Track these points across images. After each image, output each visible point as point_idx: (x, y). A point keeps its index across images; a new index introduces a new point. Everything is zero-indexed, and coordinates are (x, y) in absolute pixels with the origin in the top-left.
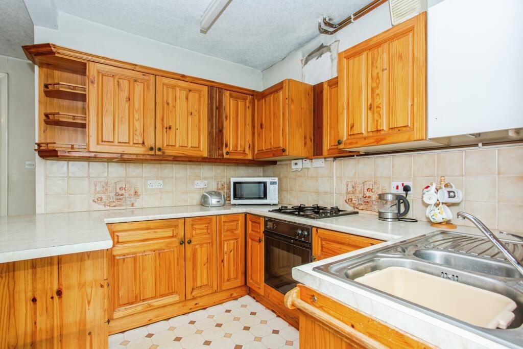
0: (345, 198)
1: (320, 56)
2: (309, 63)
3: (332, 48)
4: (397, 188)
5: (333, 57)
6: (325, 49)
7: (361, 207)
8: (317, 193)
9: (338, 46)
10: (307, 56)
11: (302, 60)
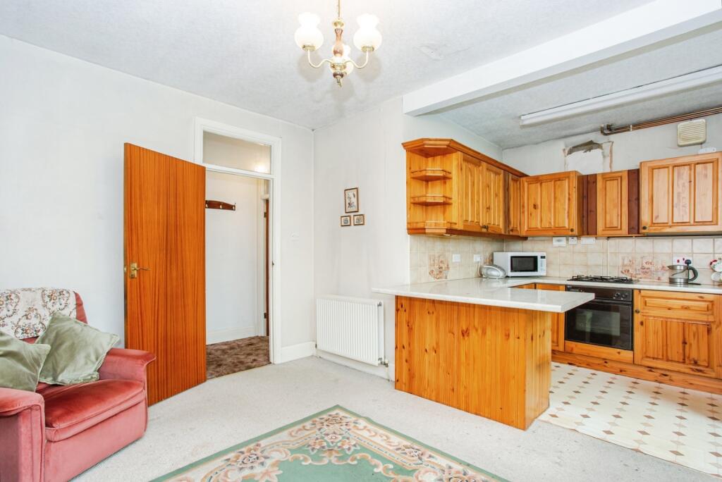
0: (621, 269)
1: (590, 150)
2: (573, 154)
3: (604, 146)
4: (678, 261)
5: (605, 154)
6: (594, 146)
7: (640, 276)
8: (587, 266)
9: (612, 146)
10: (571, 147)
11: (564, 150)
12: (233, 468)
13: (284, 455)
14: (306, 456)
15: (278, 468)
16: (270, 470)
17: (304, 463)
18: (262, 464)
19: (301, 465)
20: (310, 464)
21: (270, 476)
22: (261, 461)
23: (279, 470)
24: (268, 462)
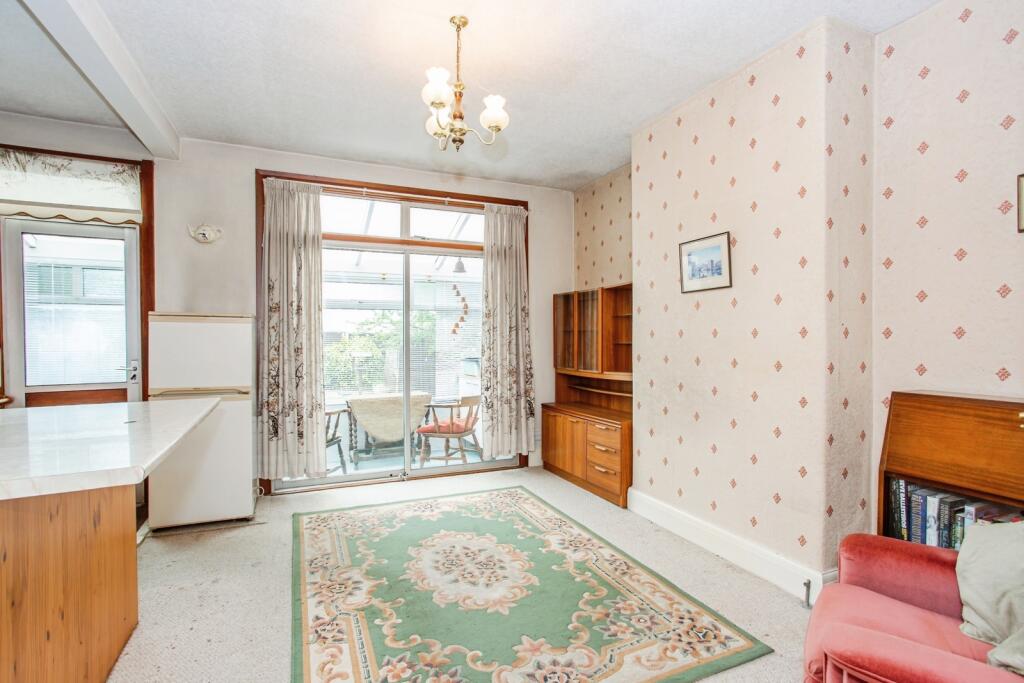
12: (582, 669)
13: (502, 675)
14: (471, 665)
15: (519, 655)
16: (528, 655)
17: (480, 654)
18: (539, 667)
19: (484, 652)
20: (471, 650)
21: (531, 645)
22: (540, 671)
23: (517, 652)
24: (530, 669)
